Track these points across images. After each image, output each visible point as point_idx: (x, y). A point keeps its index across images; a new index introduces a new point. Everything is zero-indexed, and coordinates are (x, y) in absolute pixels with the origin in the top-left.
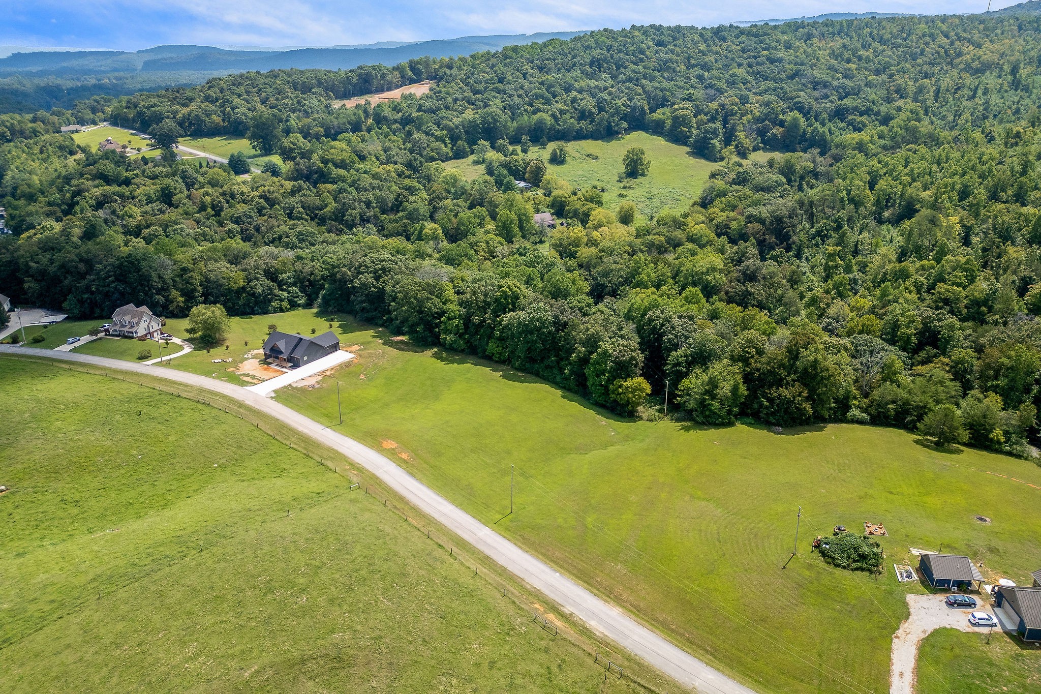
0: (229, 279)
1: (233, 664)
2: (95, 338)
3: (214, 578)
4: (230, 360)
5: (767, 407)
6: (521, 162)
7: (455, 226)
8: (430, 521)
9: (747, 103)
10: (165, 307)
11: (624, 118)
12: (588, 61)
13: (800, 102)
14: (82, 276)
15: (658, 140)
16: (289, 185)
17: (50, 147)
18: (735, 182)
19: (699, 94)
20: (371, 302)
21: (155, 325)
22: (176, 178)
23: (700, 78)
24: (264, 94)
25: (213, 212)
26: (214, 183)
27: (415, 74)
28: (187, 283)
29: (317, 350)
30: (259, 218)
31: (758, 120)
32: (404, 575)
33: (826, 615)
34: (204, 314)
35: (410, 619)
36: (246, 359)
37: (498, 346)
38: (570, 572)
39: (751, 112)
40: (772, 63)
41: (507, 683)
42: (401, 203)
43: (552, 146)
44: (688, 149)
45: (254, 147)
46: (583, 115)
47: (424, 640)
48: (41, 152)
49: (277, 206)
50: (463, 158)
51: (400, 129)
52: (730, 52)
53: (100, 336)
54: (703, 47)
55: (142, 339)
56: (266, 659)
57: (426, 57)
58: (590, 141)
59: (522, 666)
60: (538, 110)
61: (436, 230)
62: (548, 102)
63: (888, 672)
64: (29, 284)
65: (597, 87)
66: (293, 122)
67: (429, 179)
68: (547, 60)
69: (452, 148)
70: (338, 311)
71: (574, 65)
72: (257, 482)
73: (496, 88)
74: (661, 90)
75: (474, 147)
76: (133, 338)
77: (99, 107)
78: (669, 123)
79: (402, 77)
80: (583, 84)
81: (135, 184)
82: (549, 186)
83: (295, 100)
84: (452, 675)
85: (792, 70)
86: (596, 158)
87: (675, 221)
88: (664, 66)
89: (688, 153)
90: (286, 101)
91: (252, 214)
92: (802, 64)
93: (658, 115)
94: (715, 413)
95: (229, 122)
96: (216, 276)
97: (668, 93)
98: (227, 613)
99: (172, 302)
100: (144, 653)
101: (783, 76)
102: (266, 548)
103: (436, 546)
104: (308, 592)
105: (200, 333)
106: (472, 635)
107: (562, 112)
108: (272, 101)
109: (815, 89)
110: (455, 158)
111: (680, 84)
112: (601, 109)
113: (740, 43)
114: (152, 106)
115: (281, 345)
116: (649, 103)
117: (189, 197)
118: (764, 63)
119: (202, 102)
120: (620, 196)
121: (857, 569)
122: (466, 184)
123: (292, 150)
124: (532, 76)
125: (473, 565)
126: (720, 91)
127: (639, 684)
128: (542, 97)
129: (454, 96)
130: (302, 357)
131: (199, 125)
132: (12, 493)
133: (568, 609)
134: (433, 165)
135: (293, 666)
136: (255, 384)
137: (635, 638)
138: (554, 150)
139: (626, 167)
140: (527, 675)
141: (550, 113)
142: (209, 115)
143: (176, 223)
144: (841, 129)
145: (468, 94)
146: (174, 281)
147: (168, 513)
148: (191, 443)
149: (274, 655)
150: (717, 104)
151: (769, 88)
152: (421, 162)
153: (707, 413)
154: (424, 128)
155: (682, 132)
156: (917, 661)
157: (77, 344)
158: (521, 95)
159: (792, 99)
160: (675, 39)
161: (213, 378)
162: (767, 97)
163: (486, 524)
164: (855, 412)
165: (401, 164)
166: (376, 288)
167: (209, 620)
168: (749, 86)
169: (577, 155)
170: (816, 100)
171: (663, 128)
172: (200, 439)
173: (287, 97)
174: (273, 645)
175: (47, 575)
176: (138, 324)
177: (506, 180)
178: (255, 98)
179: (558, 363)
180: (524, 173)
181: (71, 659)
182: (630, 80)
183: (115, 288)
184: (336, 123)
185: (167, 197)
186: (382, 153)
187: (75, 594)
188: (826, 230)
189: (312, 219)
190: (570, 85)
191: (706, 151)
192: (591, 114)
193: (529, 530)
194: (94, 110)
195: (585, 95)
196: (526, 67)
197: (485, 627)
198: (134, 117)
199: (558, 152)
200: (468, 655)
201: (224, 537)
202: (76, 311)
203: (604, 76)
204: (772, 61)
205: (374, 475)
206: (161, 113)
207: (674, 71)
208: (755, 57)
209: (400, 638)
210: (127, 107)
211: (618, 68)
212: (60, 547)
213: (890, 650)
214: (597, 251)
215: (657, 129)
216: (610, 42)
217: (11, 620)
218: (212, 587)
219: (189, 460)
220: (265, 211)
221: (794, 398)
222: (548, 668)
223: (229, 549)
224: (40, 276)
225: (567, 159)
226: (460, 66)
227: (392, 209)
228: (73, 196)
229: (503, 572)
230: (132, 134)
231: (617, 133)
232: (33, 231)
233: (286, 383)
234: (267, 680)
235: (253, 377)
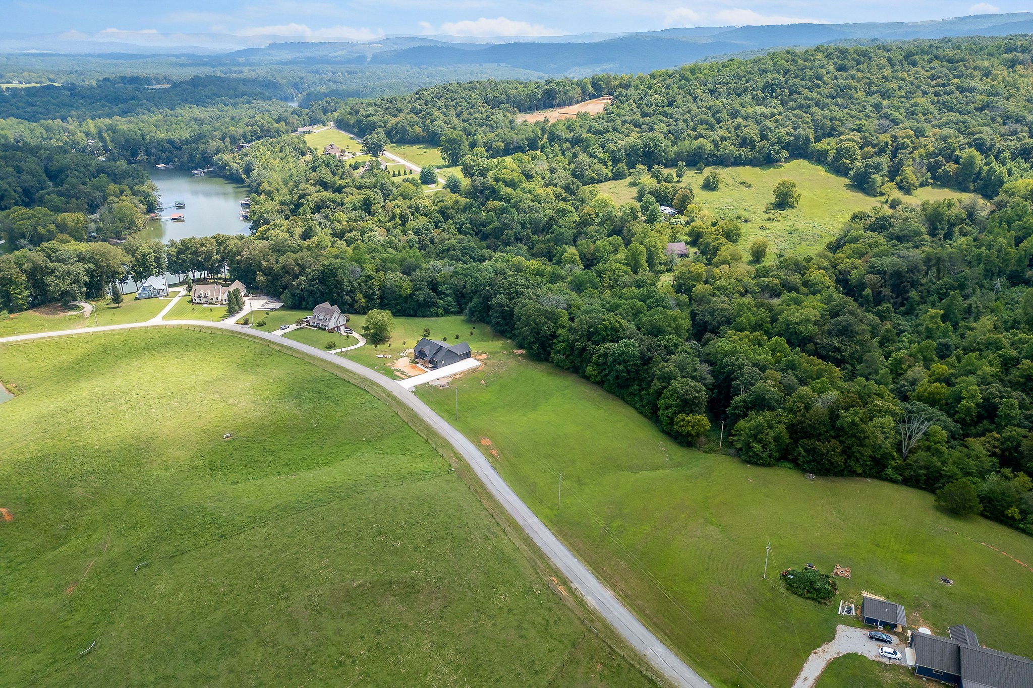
0: (401, 287)
1: (348, 576)
2: (299, 327)
3: (347, 519)
4: (390, 356)
5: (803, 456)
6: (671, 189)
7: (592, 251)
8: (497, 505)
9: (923, 136)
10: (351, 305)
11: (786, 146)
12: (761, 85)
13: (981, 139)
14: (297, 277)
15: (819, 170)
16: (463, 201)
17: (287, 148)
18: (872, 228)
19: (871, 124)
20: (504, 318)
21: (342, 320)
22: (376, 190)
23: (877, 107)
24: (459, 108)
25: (400, 222)
26: (405, 196)
27: (596, 89)
28: (369, 288)
29: (453, 357)
30: (436, 230)
31: (932, 155)
32: (467, 540)
33: (768, 626)
34: (376, 317)
35: (464, 570)
36: (401, 357)
37: (594, 370)
38: (586, 560)
39: (925, 146)
40: (961, 92)
41: (516, 625)
42: (552, 225)
43: (708, 171)
44: (847, 181)
45: (444, 159)
46: (745, 142)
47: (470, 586)
48: (281, 151)
49: (450, 221)
50: (621, 179)
51: (569, 149)
52: (917, 78)
53: (302, 325)
54: (888, 72)
55: (331, 331)
56: (367, 578)
57: (607, 75)
58: (748, 167)
59: (529, 616)
60: (701, 136)
61: (574, 255)
62: (711, 128)
63: (796, 675)
64: (260, 278)
65: (763, 114)
66: (480, 136)
67: (583, 201)
68: (720, 84)
69: (612, 170)
70: (480, 320)
71: (745, 90)
72: (388, 456)
73: (664, 112)
74: (831, 120)
75: (632, 170)
76: (325, 330)
77: (329, 108)
78: (832, 155)
79: (583, 92)
80: (750, 110)
81: (345, 193)
82: (692, 215)
83: (485, 114)
84: (482, 612)
85: (983, 102)
86: (750, 186)
87: (796, 264)
88: (841, 93)
89: (846, 185)
90: (476, 115)
91: (430, 227)
92: (997, 94)
93: (821, 145)
94: (758, 455)
95: (427, 132)
96: (391, 284)
97: (837, 123)
98: (350, 544)
99: (357, 302)
100: (297, 559)
101: (971, 107)
102: (383, 505)
103: (495, 524)
104: (402, 540)
105: (372, 331)
106: (502, 588)
107: (724, 139)
108: (465, 115)
109: (1004, 124)
110: (613, 179)
111: (853, 113)
112: (763, 137)
113: (931, 69)
114: (368, 116)
115: (427, 350)
116: (816, 131)
117: (384, 207)
118: (952, 93)
119: (408, 113)
120: (762, 228)
121: (808, 598)
122: (613, 210)
123: (472, 167)
124: (701, 100)
125: (518, 542)
126: (895, 122)
127: (607, 644)
128: (707, 123)
129: (623, 119)
130: (441, 361)
131: (404, 134)
132: (233, 439)
133: (575, 585)
134: (588, 188)
135: (383, 585)
136: (403, 379)
137: (616, 614)
138: (708, 177)
139: (776, 198)
140: (533, 623)
141: (711, 139)
142: (412, 126)
143: (370, 230)
144: (1024, 170)
145: (637, 117)
146: (360, 285)
147: (327, 469)
148: (350, 419)
149: (373, 576)
150: (889, 135)
151: (951, 121)
152: (578, 185)
153: (751, 454)
154: (589, 150)
155: (844, 163)
156: (823, 672)
157: (286, 331)
158: (687, 120)
159: (973, 134)
160: (858, 63)
161: (375, 370)
162: (946, 131)
163: (536, 514)
164: (889, 471)
165: (560, 186)
166: (509, 307)
167: (339, 546)
168: (930, 116)
169: (731, 182)
170: (1002, 136)
171: (826, 157)
172: (357, 417)
173: (478, 112)
174: (374, 570)
175: (249, 499)
176: (330, 319)
177: (651, 207)
178: (451, 112)
179: (640, 391)
180: (672, 200)
181: (256, 554)
182: (800, 107)
183: (318, 289)
184: (515, 139)
185: (367, 206)
186: (548, 173)
187: (264, 514)
188: (945, 288)
189: (477, 234)
190: (737, 111)
191: (866, 186)
192: (752, 141)
193: (566, 524)
194: (325, 112)
195: (750, 122)
196: (698, 90)
197: (512, 585)
198: (354, 123)
199: (711, 179)
200: (496, 602)
201: (358, 493)
202: (290, 302)
203: (775, 102)
204: (962, 90)
205: (468, 464)
206: (375, 123)
207: (851, 97)
208: (944, 85)
209: (454, 581)
210: (350, 114)
211: (791, 94)
212: (258, 482)
213: (806, 660)
214: (711, 288)
215: (819, 158)
216: (787, 65)
217: (226, 524)
218: (344, 525)
219: (348, 432)
220: (440, 224)
221: (828, 452)
222: (548, 621)
223: (359, 502)
224: (268, 272)
225: (720, 185)
226: (637, 86)
227: (543, 230)
228: (300, 198)
229: (537, 551)
230: (351, 138)
231: (777, 161)
232: (267, 226)
233: (424, 381)
234: (366, 590)
235: (403, 373)
